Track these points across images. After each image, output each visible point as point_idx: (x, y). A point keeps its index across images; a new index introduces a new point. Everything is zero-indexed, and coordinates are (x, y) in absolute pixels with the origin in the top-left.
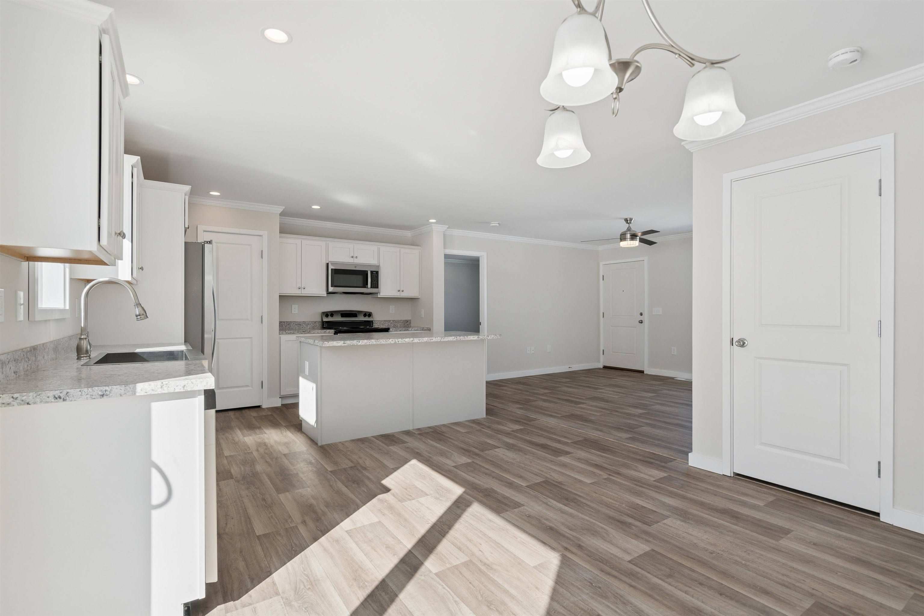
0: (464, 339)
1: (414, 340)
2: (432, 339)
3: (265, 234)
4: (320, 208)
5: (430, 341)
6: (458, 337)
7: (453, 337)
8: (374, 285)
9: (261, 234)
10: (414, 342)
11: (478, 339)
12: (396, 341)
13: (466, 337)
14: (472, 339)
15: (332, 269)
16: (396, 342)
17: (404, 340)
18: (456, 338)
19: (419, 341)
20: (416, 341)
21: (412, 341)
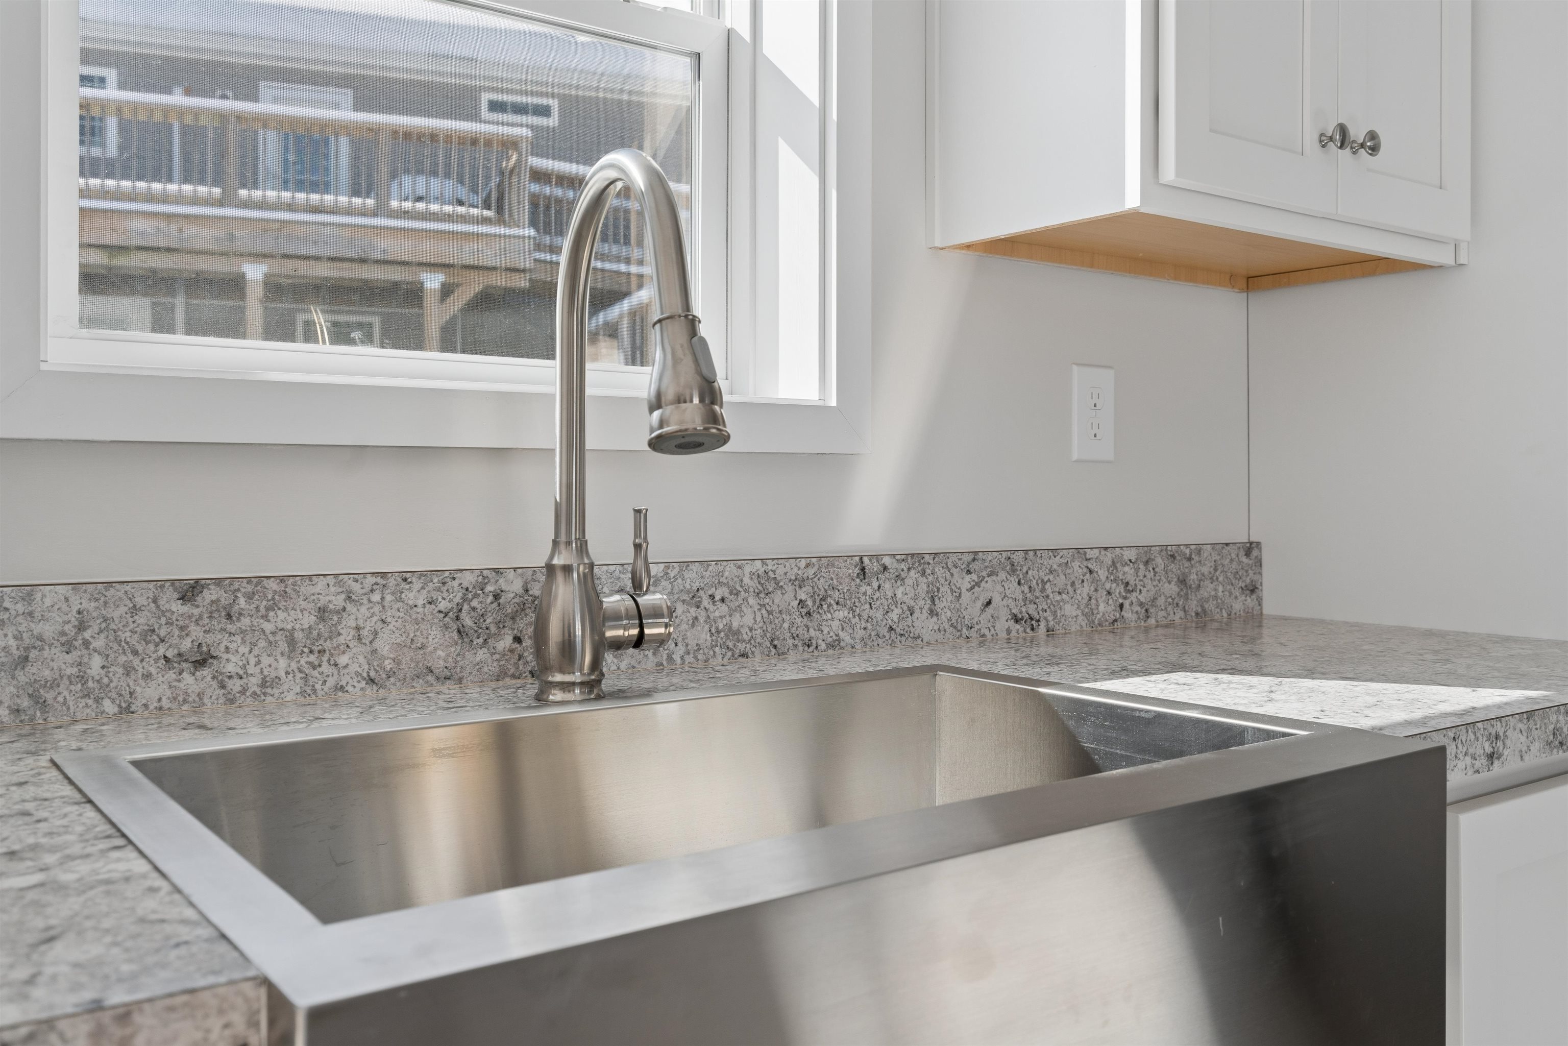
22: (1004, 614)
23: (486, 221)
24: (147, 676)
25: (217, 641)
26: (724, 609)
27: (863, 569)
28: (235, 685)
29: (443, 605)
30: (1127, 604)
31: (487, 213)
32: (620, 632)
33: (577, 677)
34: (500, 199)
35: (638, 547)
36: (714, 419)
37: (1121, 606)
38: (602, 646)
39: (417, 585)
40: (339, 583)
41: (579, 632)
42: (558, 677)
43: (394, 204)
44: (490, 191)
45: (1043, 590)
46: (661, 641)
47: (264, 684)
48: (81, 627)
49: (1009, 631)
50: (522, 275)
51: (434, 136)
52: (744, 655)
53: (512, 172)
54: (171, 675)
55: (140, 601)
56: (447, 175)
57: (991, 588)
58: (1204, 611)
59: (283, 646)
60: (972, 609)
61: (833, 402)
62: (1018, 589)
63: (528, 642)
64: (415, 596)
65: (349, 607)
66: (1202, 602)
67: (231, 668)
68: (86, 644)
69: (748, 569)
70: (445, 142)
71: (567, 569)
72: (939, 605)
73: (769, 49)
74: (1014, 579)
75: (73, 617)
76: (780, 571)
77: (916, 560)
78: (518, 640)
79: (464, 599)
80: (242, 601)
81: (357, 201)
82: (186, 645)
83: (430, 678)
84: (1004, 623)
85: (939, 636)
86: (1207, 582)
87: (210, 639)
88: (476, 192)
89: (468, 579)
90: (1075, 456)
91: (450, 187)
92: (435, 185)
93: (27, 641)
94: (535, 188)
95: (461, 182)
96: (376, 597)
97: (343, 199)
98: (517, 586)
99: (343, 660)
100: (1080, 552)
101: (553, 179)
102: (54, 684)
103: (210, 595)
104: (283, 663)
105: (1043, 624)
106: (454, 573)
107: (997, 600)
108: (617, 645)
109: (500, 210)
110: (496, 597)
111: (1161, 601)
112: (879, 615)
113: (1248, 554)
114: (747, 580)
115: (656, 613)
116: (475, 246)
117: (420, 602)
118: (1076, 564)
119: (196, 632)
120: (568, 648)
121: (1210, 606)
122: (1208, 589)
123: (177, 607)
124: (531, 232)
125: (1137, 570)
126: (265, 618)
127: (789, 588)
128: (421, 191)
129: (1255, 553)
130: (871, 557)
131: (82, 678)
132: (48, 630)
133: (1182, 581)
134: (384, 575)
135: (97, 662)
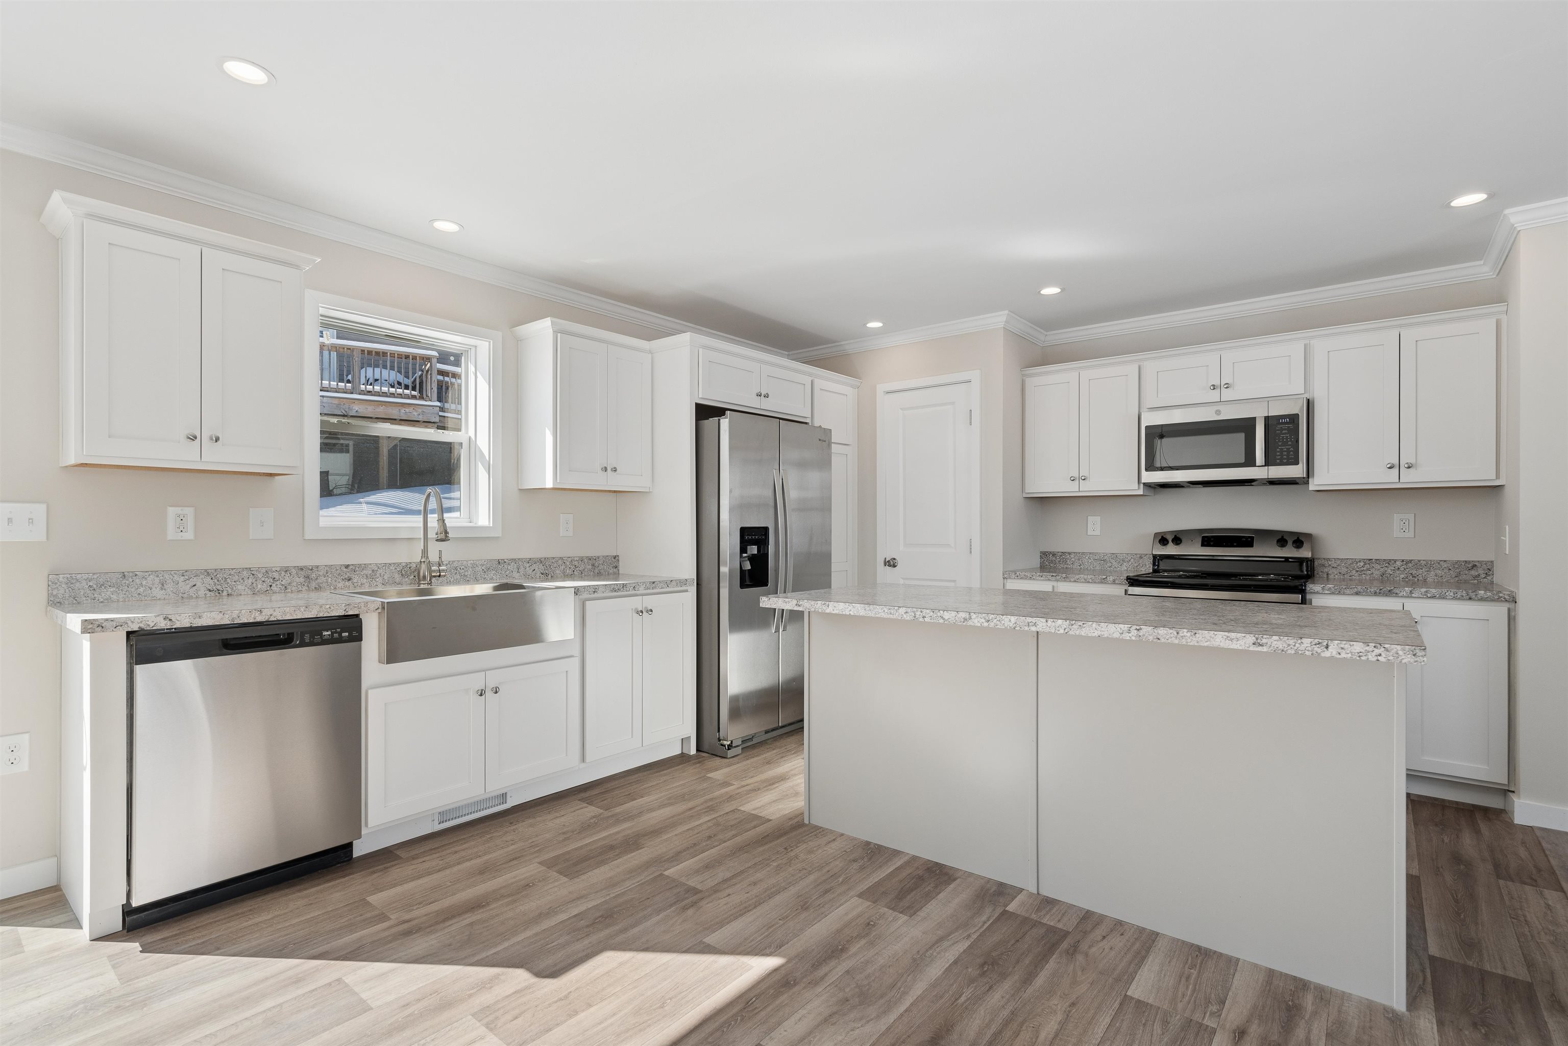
0: (1177, 642)
1: (970, 618)
2: (1035, 624)
3: (975, 375)
4: (1059, 290)
5: (1026, 628)
6: (1146, 630)
7: (1125, 627)
8: (1282, 455)
9: (966, 378)
10: (970, 623)
11: (1252, 648)
12: (918, 613)
13: (1184, 632)
14: (1222, 645)
15: (1147, 427)
16: (917, 616)
17: (939, 614)
18: (1134, 632)
19: (986, 624)
20: (976, 621)
21: (965, 619)
22: (539, 572)
23: (414, 397)
24: (339, 582)
25: (352, 576)
26: (463, 571)
27: (499, 562)
28: (356, 584)
29: (398, 570)
30: (575, 570)
31: (414, 393)
32: (435, 574)
33: (426, 582)
34: (421, 383)
35: (440, 557)
36: (447, 536)
37: (574, 571)
38: (432, 577)
39: (392, 566)
40: (376, 565)
41: (426, 574)
42: (422, 582)
43: (363, 387)
44: (416, 379)
45: (550, 567)
46: (445, 576)
47: (361, 584)
48: (327, 573)
49: (540, 576)
50: (433, 424)
51: (385, 354)
52: (468, 581)
53: (427, 371)
54: (343, 582)
55: (338, 568)
56: (392, 368)
57: (534, 566)
58: (600, 573)
59: (365, 577)
60: (529, 571)
61: (491, 525)
62: (543, 567)
63: (417, 577)
64: (392, 568)
65: (379, 570)
66: (599, 570)
67: (355, 581)
68: (328, 576)
69: (469, 562)
70: (390, 356)
71: (424, 562)
72: (520, 570)
73: (478, 443)
74: (542, 565)
75: (325, 571)
76: (477, 563)
77: (514, 560)
78: (415, 577)
79: (403, 568)
80: (357, 569)
81: (341, 385)
82: (346, 576)
83: (396, 584)
84: (538, 575)
85: (520, 578)
86: (601, 565)
87: (351, 575)
88: (408, 378)
89: (404, 564)
90: (561, 535)
91: (394, 376)
92: (385, 373)
93: (317, 575)
94: (441, 378)
95: (400, 372)
96: (384, 568)
97: (334, 384)
98: (415, 566)
99: (377, 580)
100: (561, 558)
101: (450, 375)
102: (322, 583)
103: (351, 567)
104: (365, 580)
105: (550, 575)
106: (400, 563)
107: (536, 569)
108: (435, 576)
109: (421, 392)
110: (410, 568)
111: (586, 570)
112: (504, 572)
113: (615, 558)
114: (469, 565)
115: (443, 570)
116: (407, 410)
117: (393, 569)
118: (560, 561)
119: (348, 574)
120: (424, 577)
121: (602, 571)
122: (601, 567)
123: (345, 569)
124: (438, 404)
125: (579, 562)
126: (362, 572)
127: (480, 566)
128: (377, 376)
129: (617, 558)
130: (501, 560)
131: (327, 582)
132: (321, 573)
133: (593, 565)
134: (386, 564)
135: (330, 579)
